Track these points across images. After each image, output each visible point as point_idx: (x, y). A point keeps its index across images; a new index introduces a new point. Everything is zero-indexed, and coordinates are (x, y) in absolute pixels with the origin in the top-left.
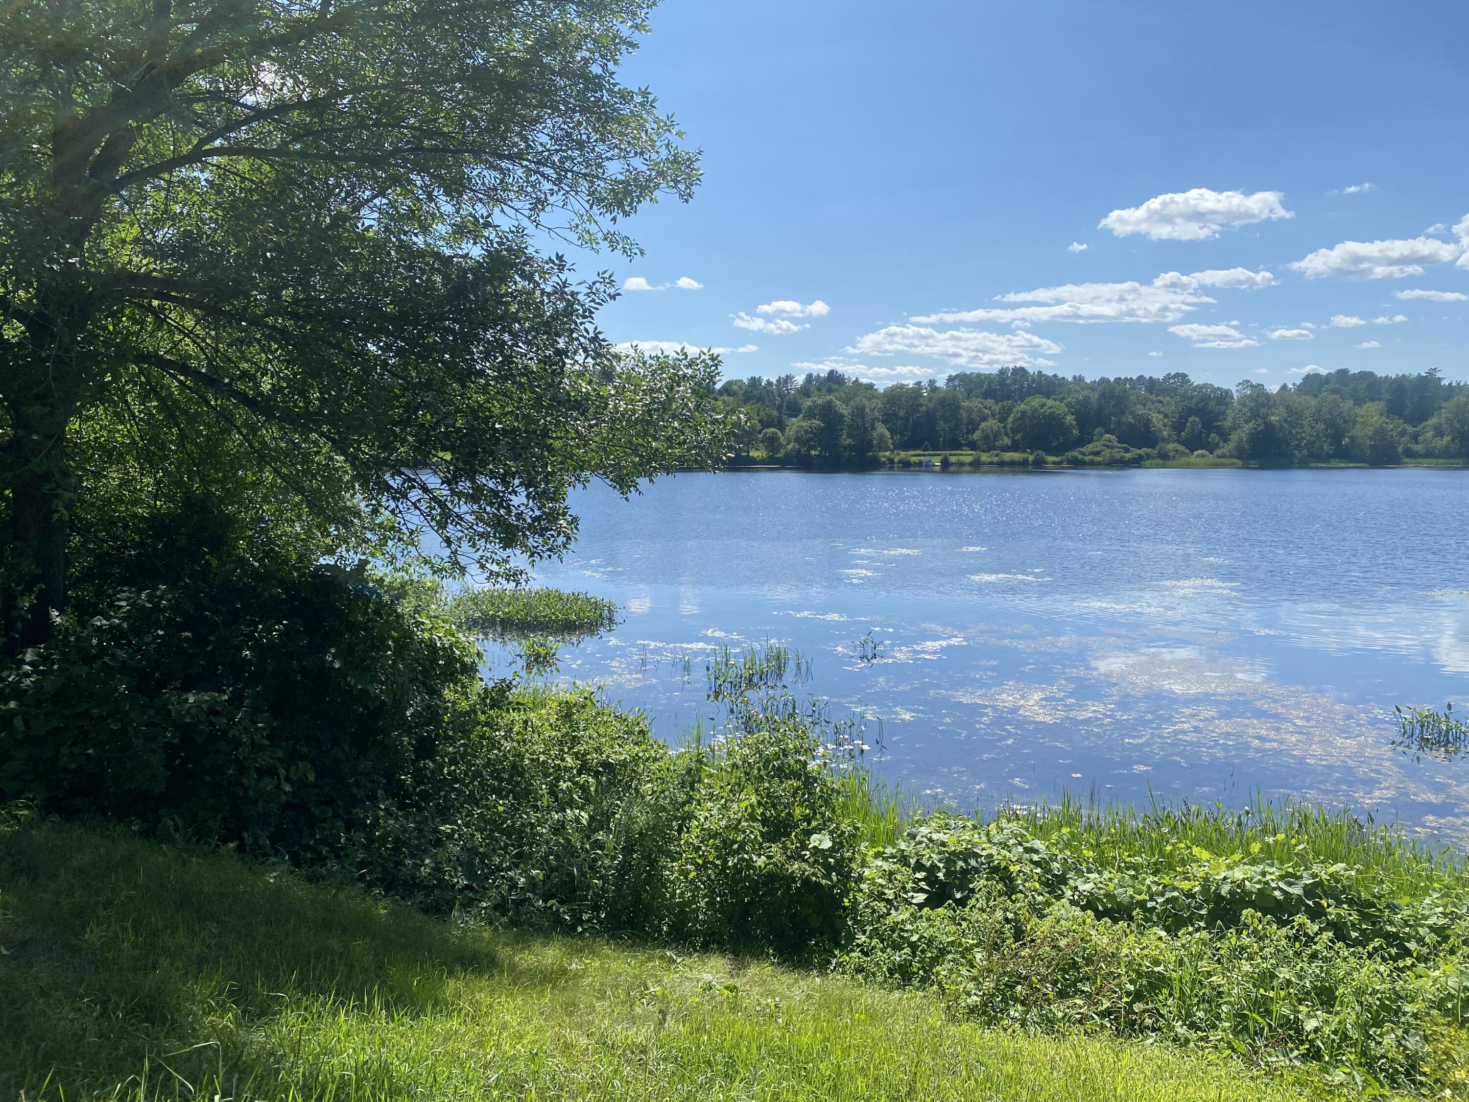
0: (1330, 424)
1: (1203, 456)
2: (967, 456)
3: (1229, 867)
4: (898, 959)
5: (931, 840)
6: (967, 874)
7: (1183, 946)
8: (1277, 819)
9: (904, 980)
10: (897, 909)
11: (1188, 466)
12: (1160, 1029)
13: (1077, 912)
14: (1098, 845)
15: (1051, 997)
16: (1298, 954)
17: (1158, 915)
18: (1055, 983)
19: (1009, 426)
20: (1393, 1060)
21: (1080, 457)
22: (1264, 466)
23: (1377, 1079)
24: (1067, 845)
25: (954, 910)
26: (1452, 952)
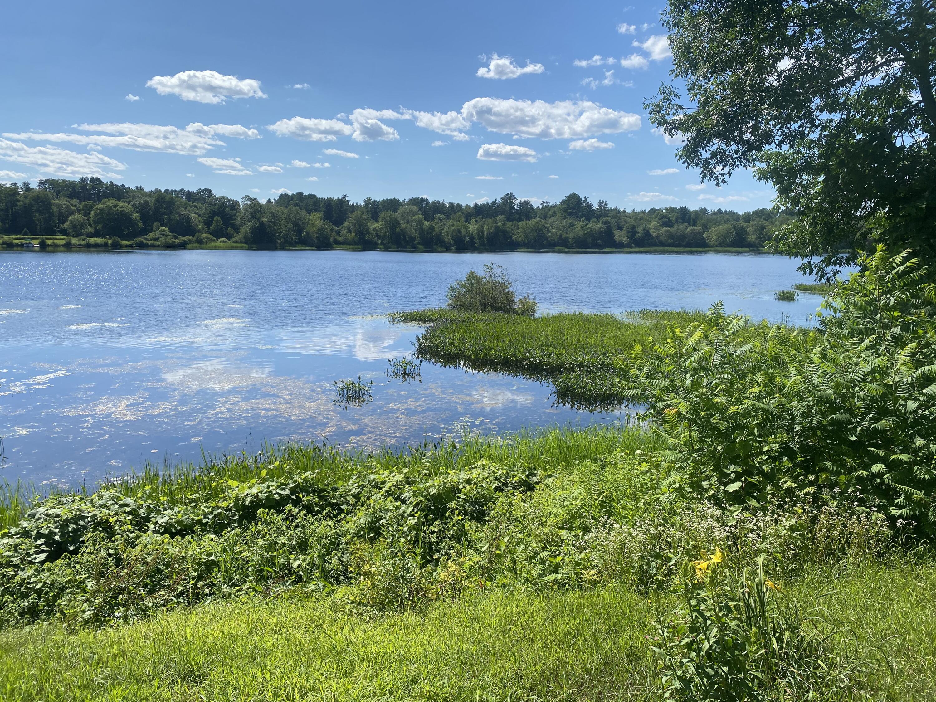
0: (295, 224)
1: (224, 242)
2: (61, 240)
3: (250, 488)
4: (26, 604)
5: (47, 515)
6: (78, 532)
7: (225, 540)
8: (276, 454)
9: (32, 617)
10: (23, 570)
11: (216, 248)
12: (214, 593)
13: (158, 537)
14: (171, 492)
15: (143, 595)
16: (288, 528)
17: (210, 526)
18: (145, 586)
19: (92, 219)
20: (337, 570)
21: (145, 242)
22: (259, 249)
23: (330, 582)
24: (150, 497)
25: (70, 559)
26: (362, 505)
